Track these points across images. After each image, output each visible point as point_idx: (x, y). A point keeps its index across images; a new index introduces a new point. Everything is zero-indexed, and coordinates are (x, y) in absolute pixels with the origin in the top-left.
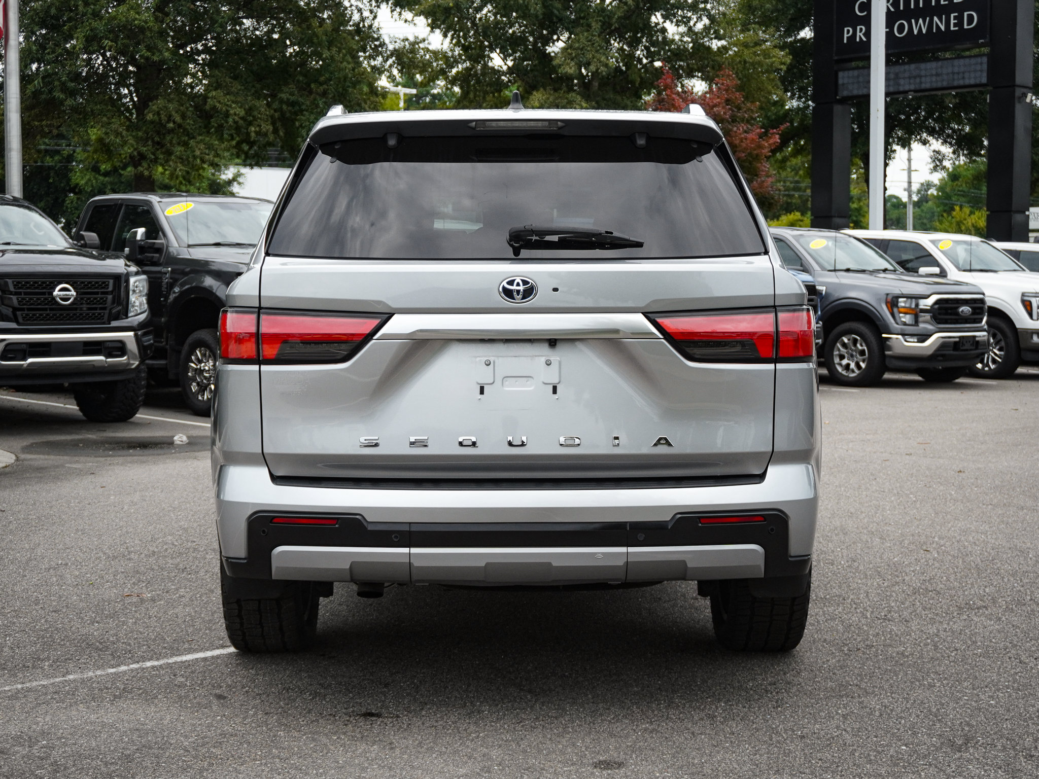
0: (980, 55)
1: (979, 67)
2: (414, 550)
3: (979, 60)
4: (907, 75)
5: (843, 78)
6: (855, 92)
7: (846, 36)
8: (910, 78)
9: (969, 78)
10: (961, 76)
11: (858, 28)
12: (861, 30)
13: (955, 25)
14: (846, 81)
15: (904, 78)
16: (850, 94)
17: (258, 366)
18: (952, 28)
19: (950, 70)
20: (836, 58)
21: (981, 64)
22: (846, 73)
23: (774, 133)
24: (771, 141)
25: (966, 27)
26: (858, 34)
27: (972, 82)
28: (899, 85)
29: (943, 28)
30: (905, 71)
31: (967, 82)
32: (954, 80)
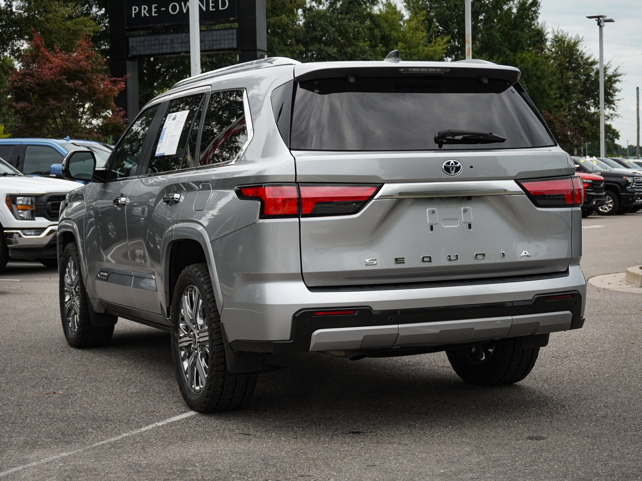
0: (231, 28)
1: (231, 37)
2: (401, 326)
3: (230, 31)
4: (179, 41)
5: (133, 42)
6: (142, 53)
7: (133, 12)
8: (182, 43)
9: (224, 44)
10: (218, 42)
11: (143, 7)
12: (145, 9)
13: (213, 7)
14: (135, 44)
15: (178, 43)
16: (138, 54)
17: (298, 219)
18: (211, 9)
19: (210, 38)
20: (127, 28)
21: (232, 34)
22: (135, 39)
23: (120, 81)
24: (119, 86)
25: (220, 8)
26: (143, 11)
27: (226, 47)
28: (174, 48)
29: (204, 9)
30: (178, 38)
31: (223, 47)
32: (213, 45)
